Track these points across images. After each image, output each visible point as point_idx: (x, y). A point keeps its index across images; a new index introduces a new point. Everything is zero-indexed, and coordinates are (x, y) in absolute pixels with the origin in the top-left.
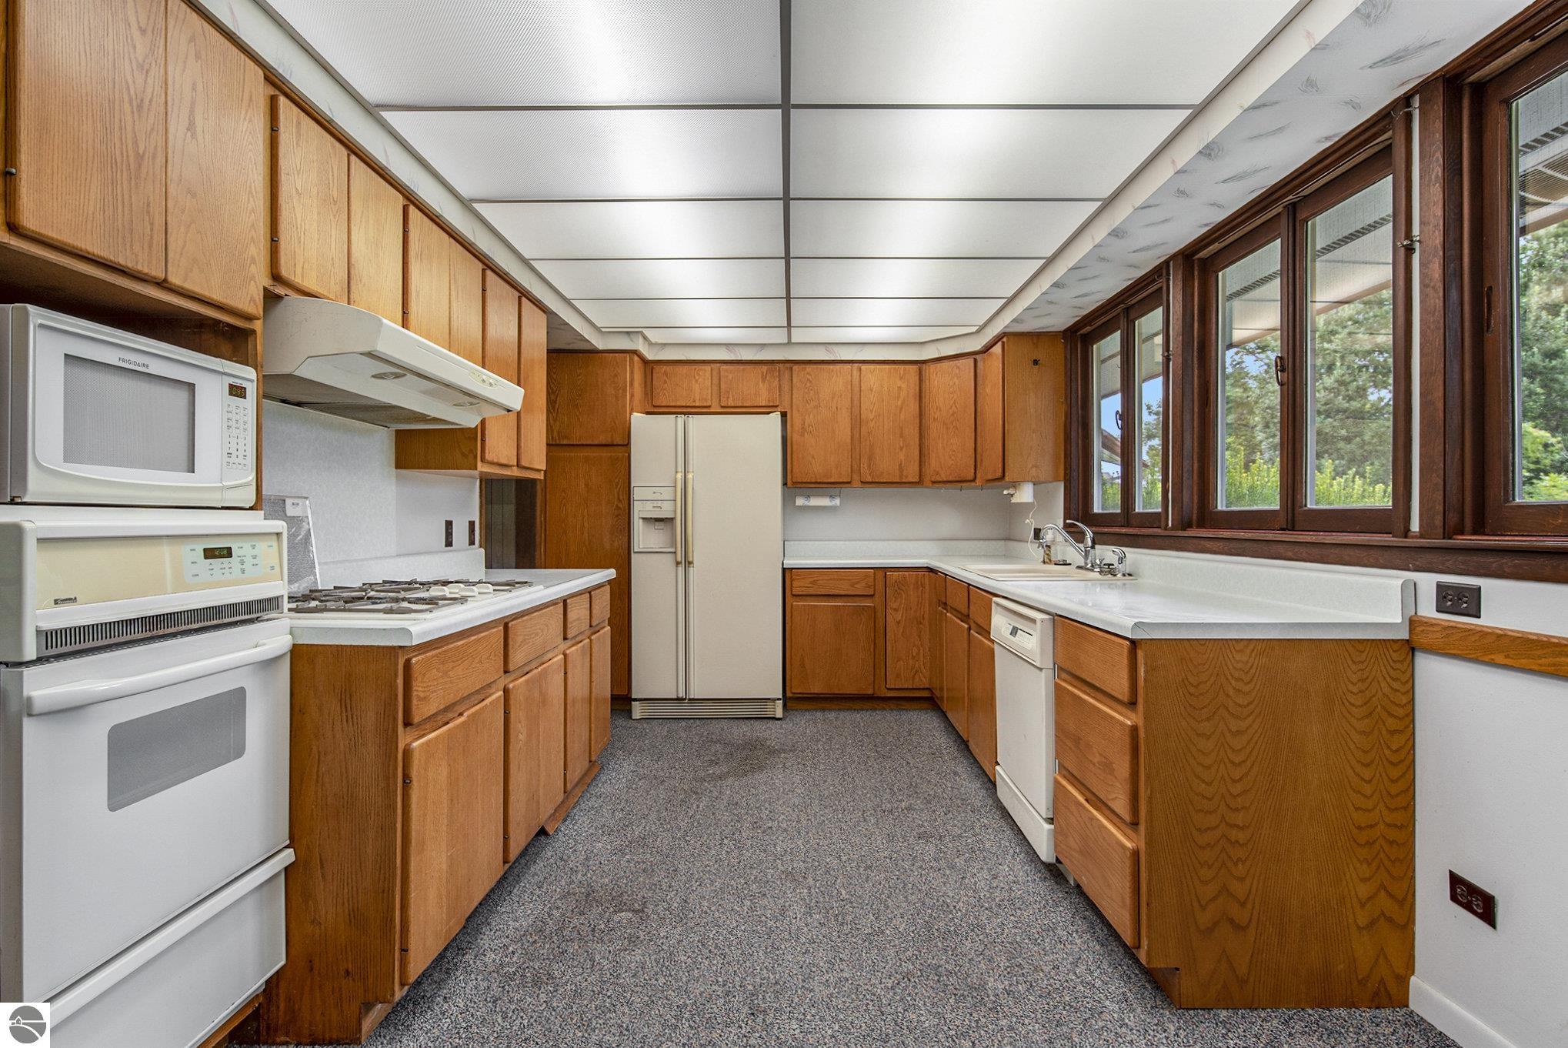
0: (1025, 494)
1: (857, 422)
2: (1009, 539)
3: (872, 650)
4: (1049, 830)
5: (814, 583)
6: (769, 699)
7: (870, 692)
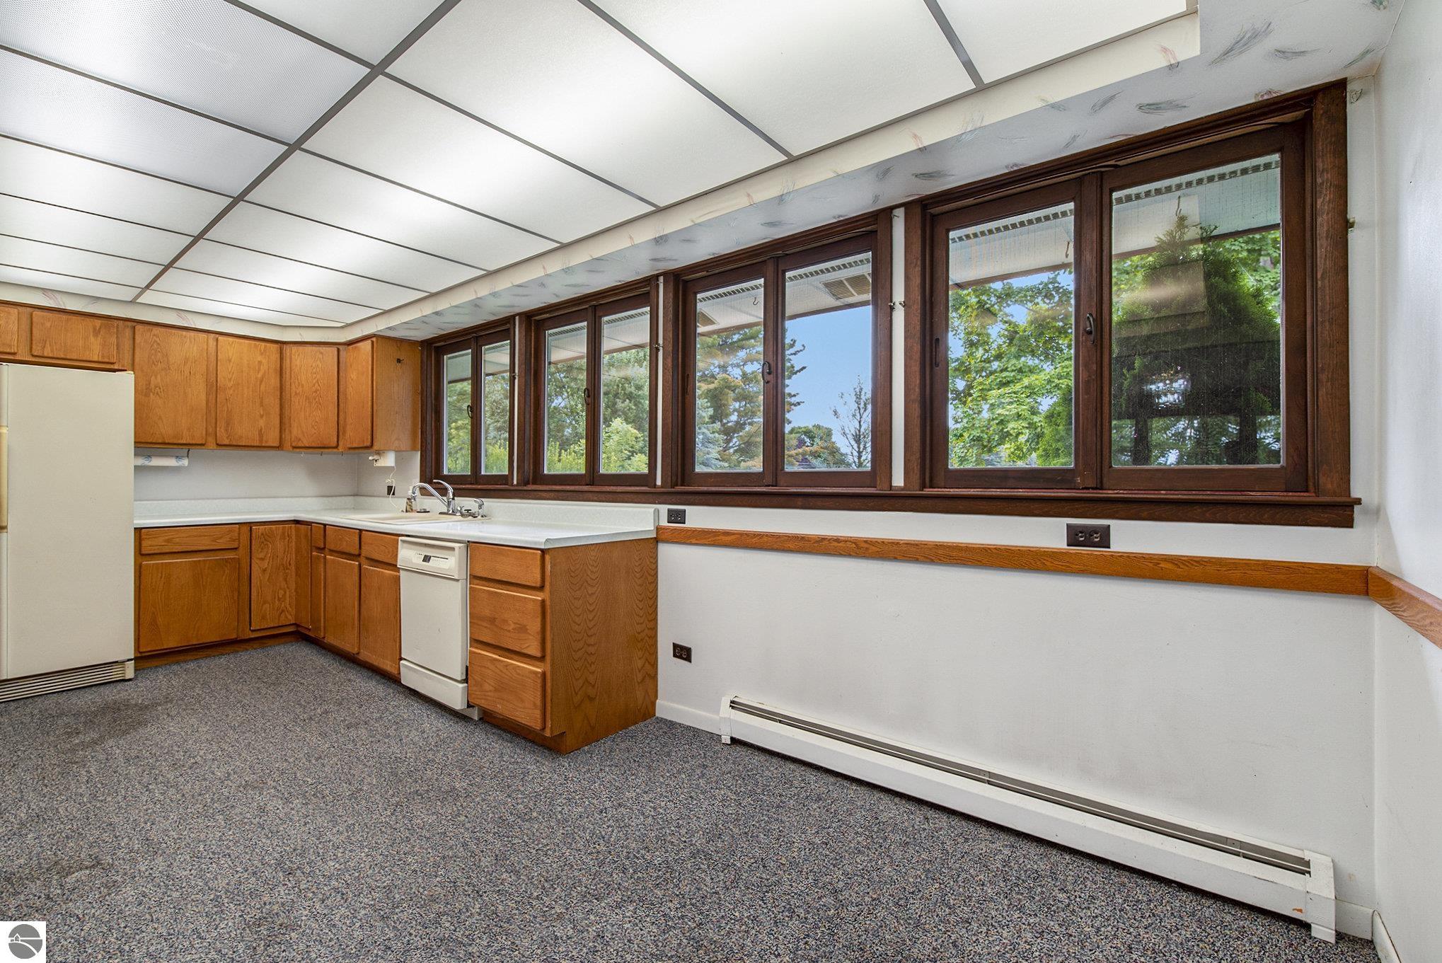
0: (389, 460)
1: (214, 388)
2: (357, 495)
3: (236, 598)
4: (463, 688)
5: (168, 541)
6: (117, 662)
7: (234, 636)
